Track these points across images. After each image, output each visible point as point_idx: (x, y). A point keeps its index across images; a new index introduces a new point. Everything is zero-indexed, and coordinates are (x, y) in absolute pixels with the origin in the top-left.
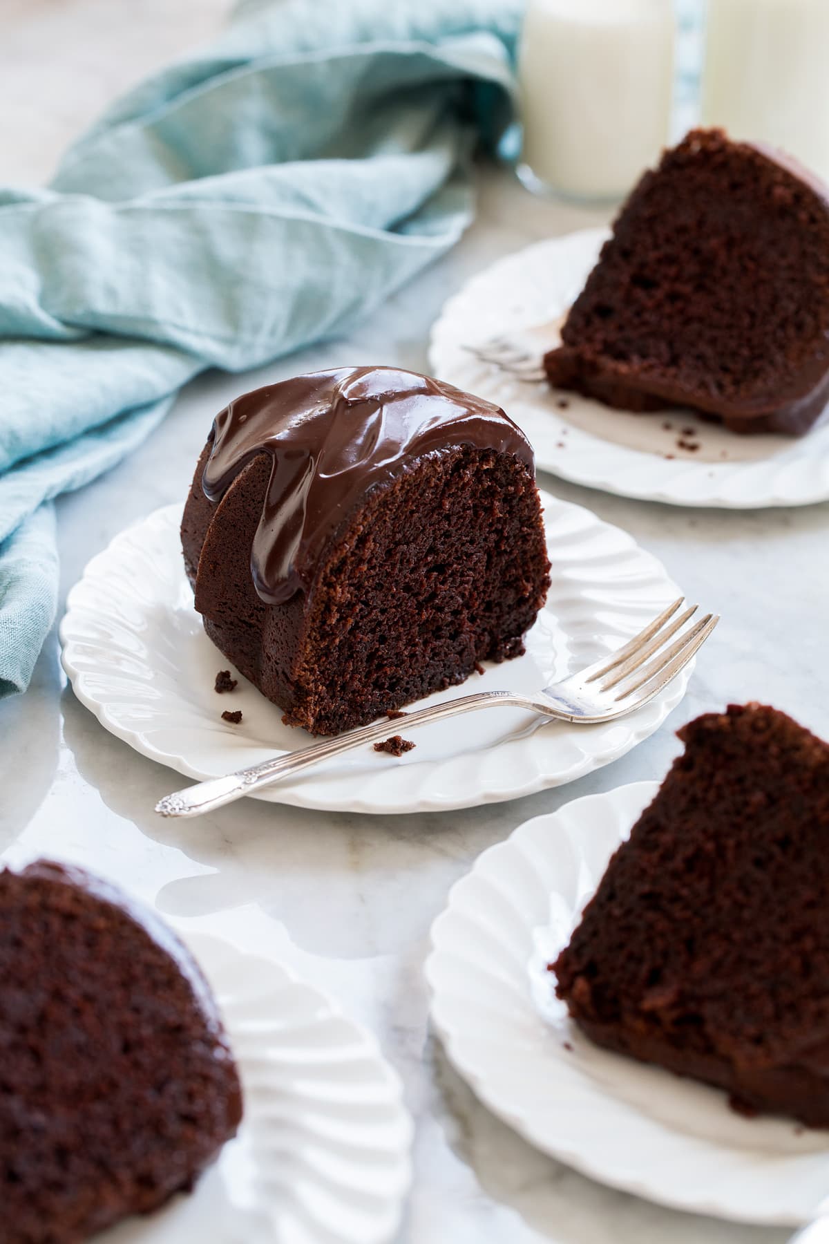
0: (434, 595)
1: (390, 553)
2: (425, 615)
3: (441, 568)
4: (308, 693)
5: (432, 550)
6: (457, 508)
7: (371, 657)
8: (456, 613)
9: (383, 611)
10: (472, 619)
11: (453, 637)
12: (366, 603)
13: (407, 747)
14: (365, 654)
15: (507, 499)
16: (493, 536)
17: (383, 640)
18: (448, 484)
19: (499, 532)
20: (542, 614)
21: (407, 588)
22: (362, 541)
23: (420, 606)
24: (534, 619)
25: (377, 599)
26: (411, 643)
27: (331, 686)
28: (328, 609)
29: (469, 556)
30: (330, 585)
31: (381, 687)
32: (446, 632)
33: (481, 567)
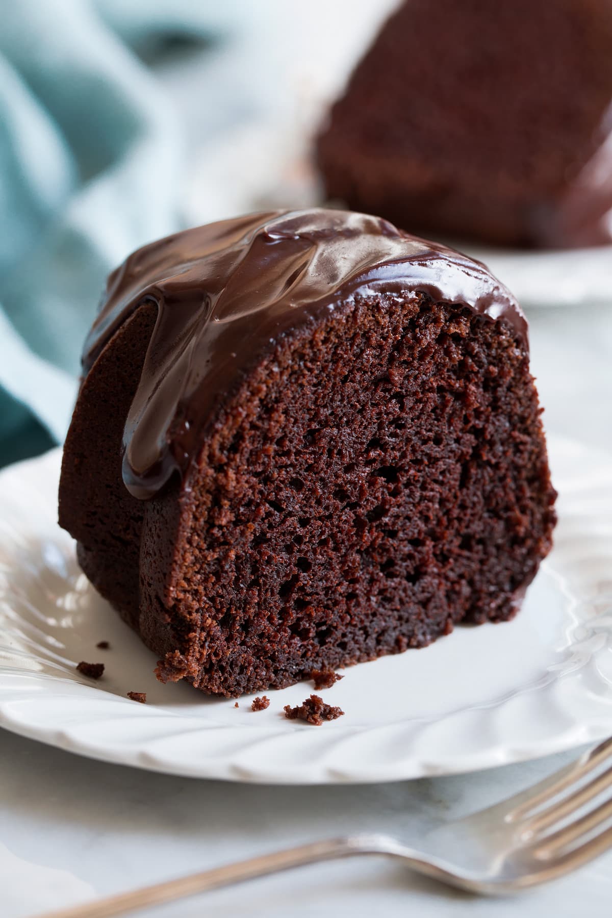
0: (381, 511)
1: (312, 437)
2: (367, 537)
3: (391, 473)
4: (191, 627)
5: (376, 443)
6: (413, 386)
7: (286, 590)
8: (416, 542)
9: (304, 522)
10: (443, 558)
11: (415, 576)
12: (276, 505)
13: (330, 713)
14: (277, 582)
15: (490, 384)
16: (470, 437)
17: (304, 564)
18: (398, 347)
19: (479, 433)
20: (545, 566)
21: (341, 494)
22: (268, 409)
23: (359, 524)
24: (534, 570)
25: (294, 501)
26: (349, 576)
27: (226, 622)
28: (217, 503)
29: (433, 461)
30: (220, 468)
31: (304, 635)
32: (402, 567)
33: (453, 479)
